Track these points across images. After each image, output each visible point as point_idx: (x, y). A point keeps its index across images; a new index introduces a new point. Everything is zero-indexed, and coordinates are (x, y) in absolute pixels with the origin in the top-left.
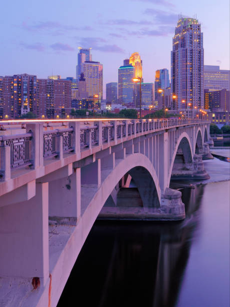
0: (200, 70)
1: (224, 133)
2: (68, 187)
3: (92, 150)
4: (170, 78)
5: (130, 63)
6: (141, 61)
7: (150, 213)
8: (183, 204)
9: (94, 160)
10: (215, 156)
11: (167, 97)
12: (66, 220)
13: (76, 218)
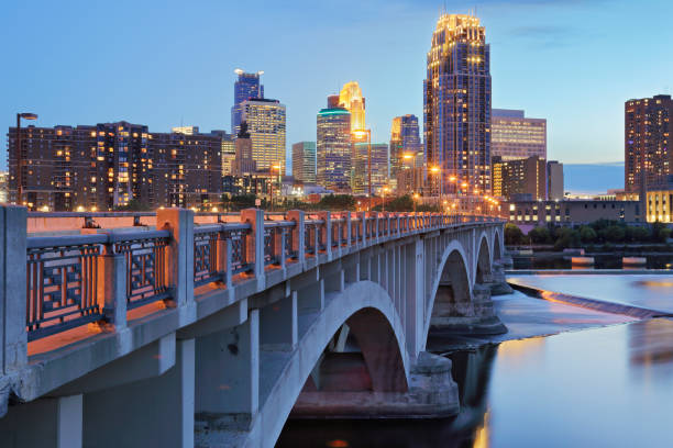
0: (482, 118)
1: (534, 242)
2: (234, 349)
3: (287, 270)
4: (422, 134)
5: (340, 103)
6: (364, 100)
7: (386, 404)
8: (455, 384)
9: (288, 294)
10: (515, 287)
11: (416, 171)
12: (228, 420)
13: (250, 414)
